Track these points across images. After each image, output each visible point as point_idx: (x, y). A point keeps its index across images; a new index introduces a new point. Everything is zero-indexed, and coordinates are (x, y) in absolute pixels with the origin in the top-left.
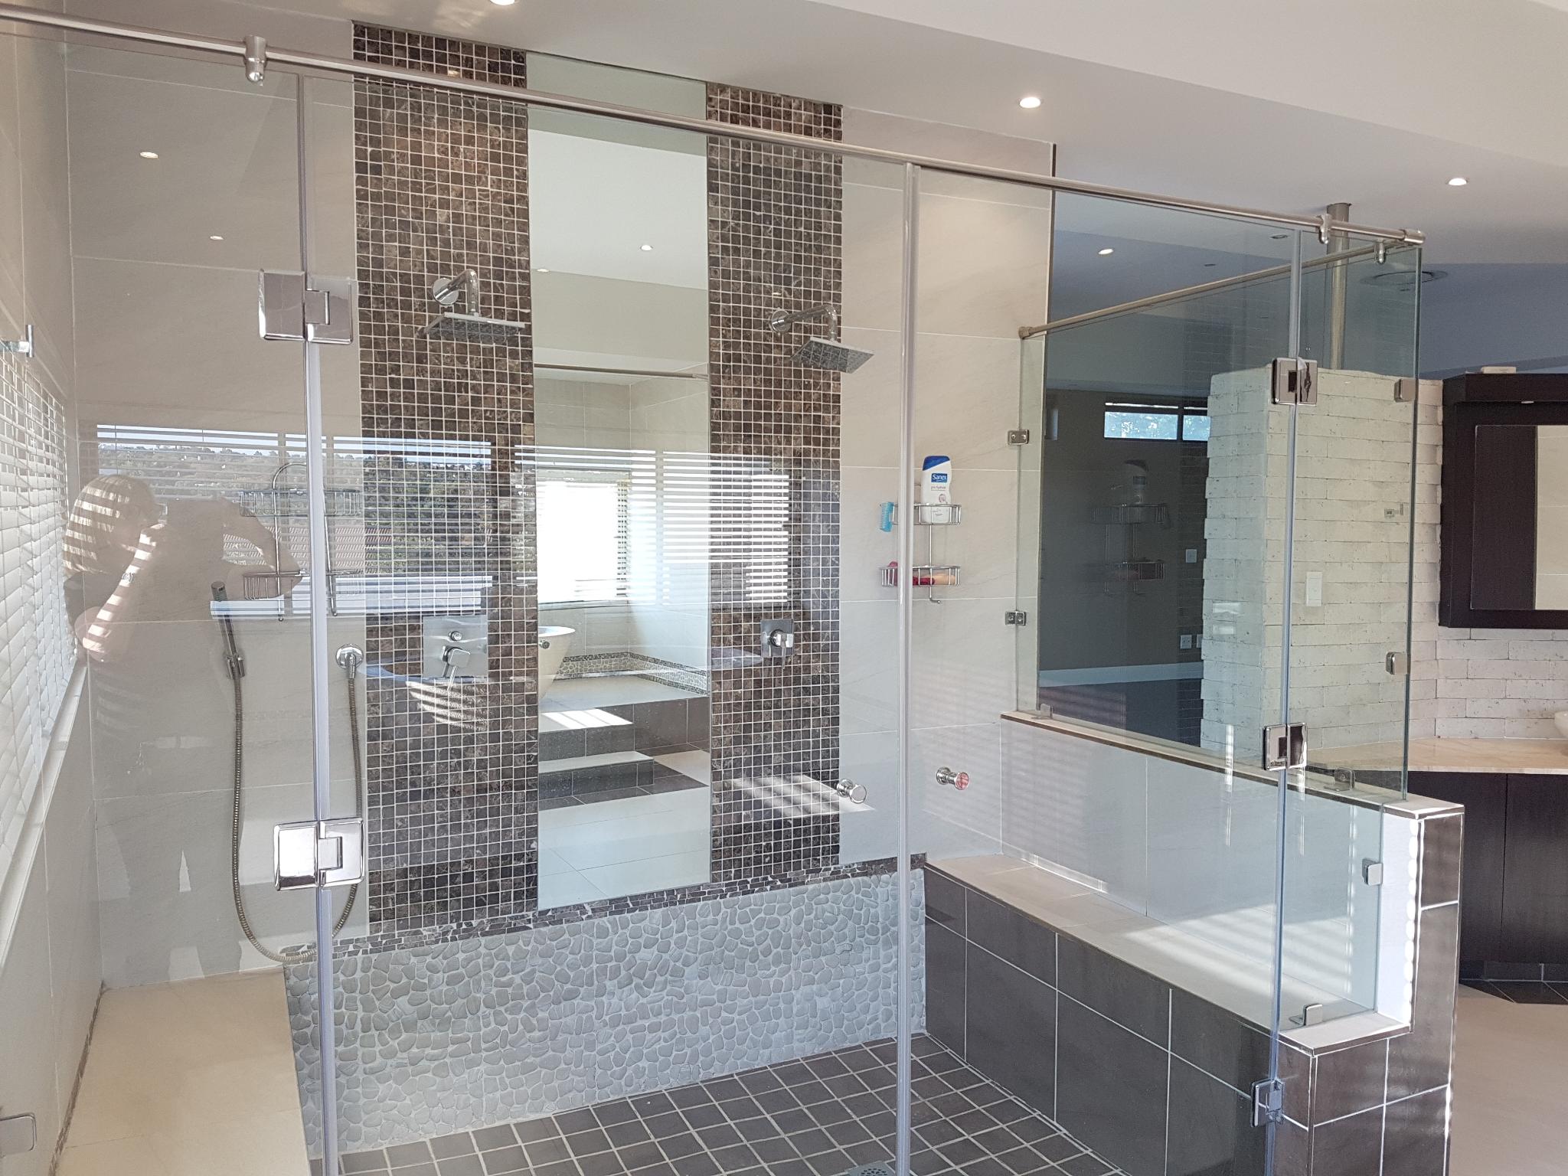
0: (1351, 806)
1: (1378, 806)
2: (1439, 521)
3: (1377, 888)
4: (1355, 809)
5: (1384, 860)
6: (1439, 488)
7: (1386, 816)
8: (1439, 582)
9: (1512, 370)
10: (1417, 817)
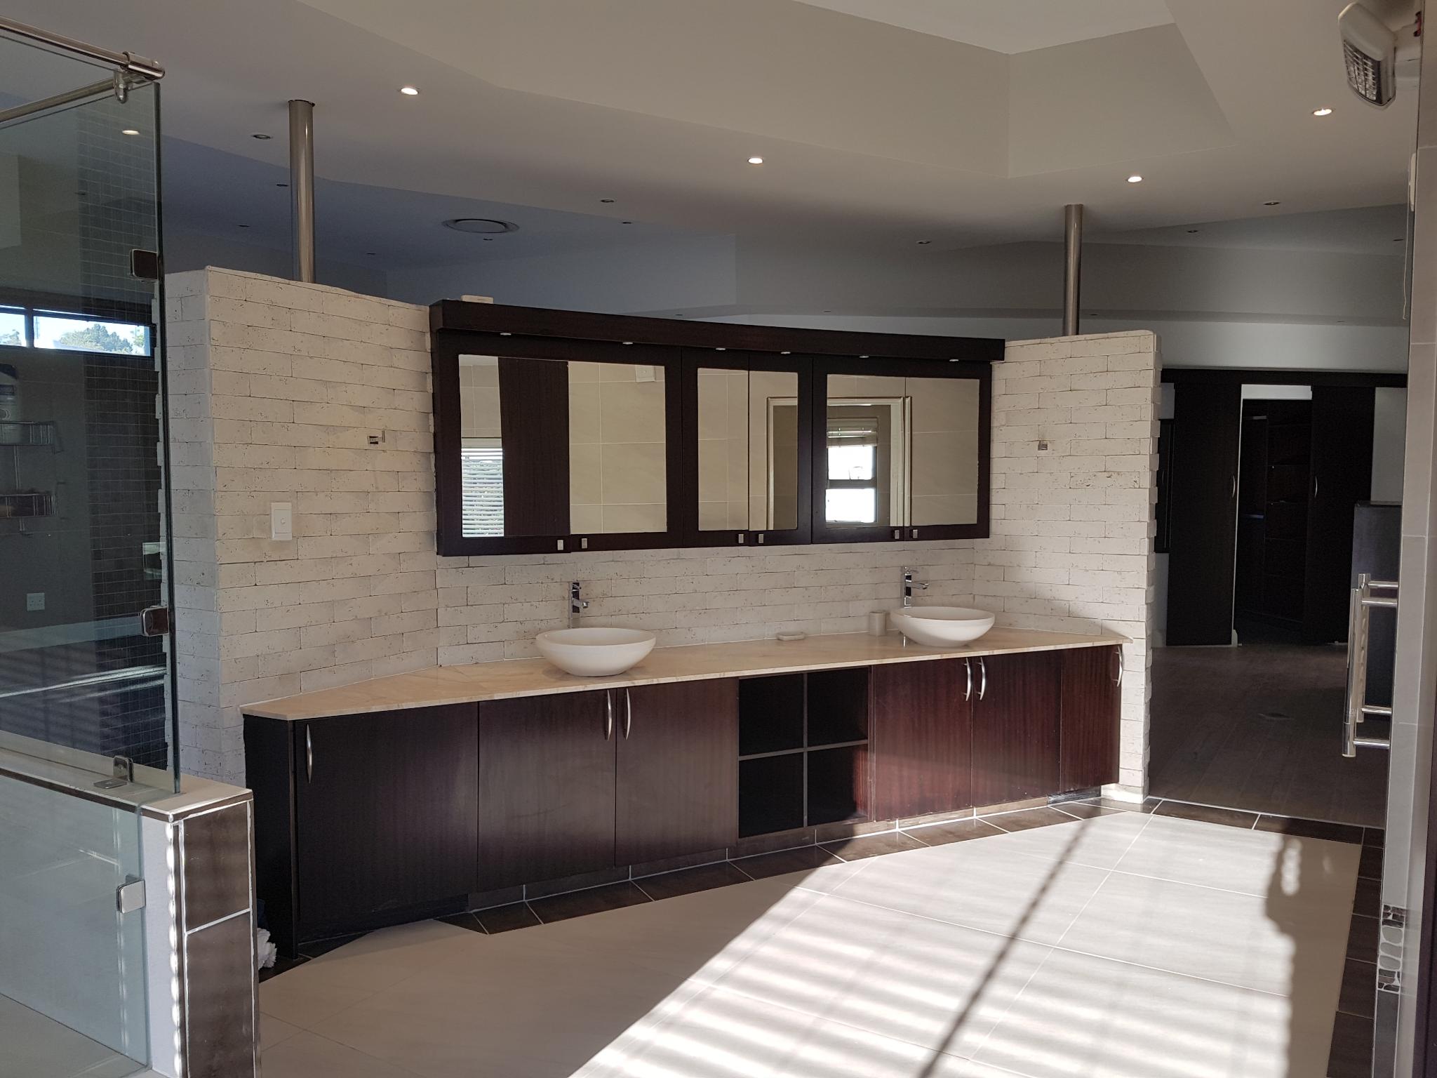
0: (113, 809)
1: (134, 807)
2: (432, 450)
3: (139, 912)
4: (118, 812)
5: (146, 876)
6: (431, 416)
7: (145, 819)
8: (435, 509)
9: (489, 300)
10: (171, 817)
